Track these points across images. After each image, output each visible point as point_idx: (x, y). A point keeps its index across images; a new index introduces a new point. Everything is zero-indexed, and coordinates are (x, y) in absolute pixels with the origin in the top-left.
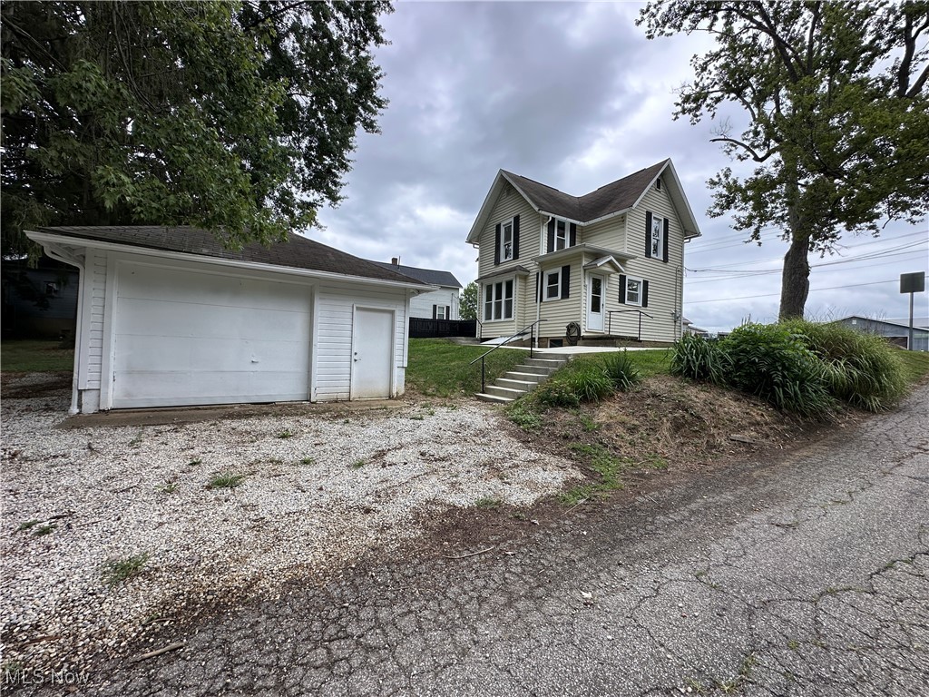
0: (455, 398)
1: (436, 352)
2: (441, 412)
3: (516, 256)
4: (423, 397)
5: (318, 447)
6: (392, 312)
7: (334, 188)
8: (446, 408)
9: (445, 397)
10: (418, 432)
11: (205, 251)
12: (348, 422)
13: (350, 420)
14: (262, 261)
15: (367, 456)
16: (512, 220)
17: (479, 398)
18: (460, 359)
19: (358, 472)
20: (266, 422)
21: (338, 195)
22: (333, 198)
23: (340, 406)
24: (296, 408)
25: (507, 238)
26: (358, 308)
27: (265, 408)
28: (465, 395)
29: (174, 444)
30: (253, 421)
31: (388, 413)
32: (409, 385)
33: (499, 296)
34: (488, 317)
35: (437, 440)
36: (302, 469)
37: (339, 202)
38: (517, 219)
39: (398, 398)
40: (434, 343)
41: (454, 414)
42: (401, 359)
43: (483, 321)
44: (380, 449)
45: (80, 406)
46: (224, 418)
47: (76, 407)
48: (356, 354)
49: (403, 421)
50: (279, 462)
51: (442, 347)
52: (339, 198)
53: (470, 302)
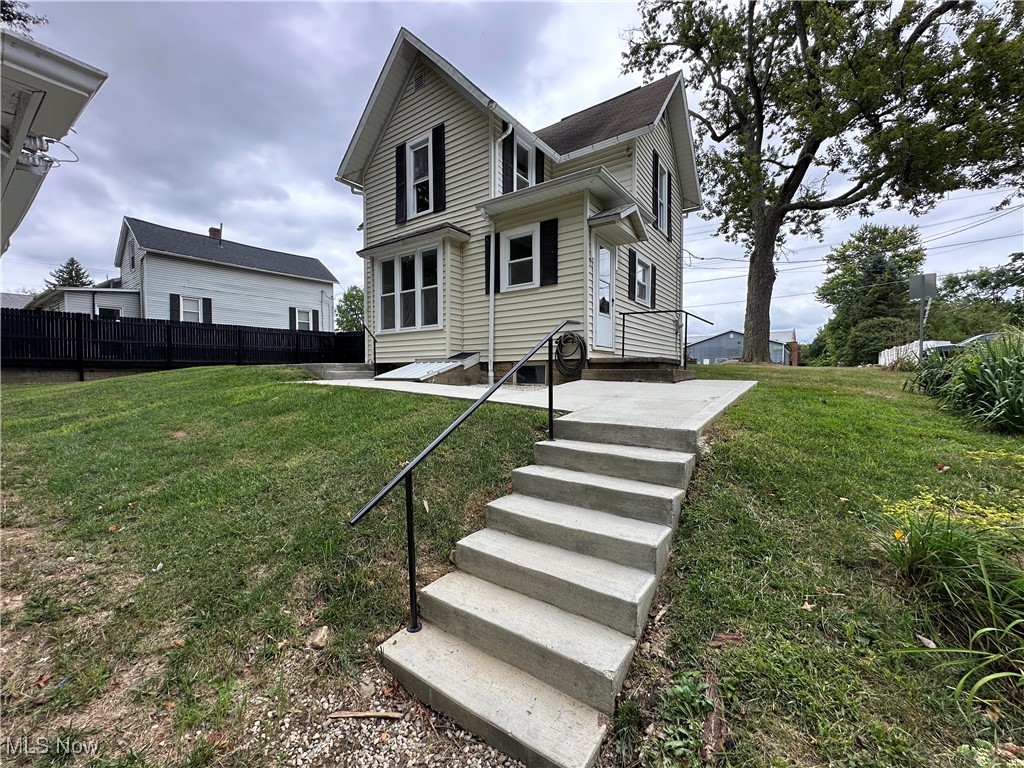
3: (440, 206)
16: (429, 135)
25: (421, 172)
33: (408, 282)
34: (388, 322)
38: (439, 133)
43: (378, 329)
53: (352, 310)
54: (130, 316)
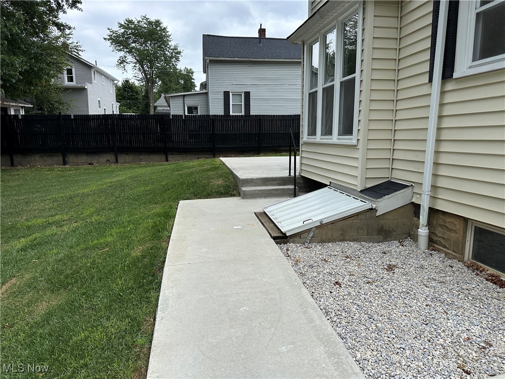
54: (204, 114)
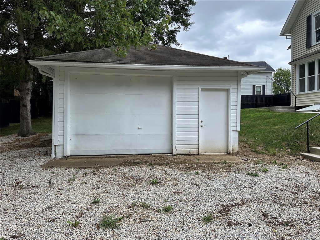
0: (283, 156)
1: (260, 118)
2: (274, 169)
4: (254, 155)
5: (176, 196)
6: (227, 91)
7: (186, 18)
8: (277, 166)
9: (274, 155)
10: (256, 190)
11: (110, 61)
12: (197, 173)
13: (199, 171)
14: (141, 63)
15: (214, 209)
17: (305, 157)
18: (282, 123)
19: (207, 227)
20: (144, 169)
21: (188, 22)
22: (186, 24)
23: (192, 158)
24: (164, 159)
26: (202, 90)
27: (146, 158)
28: (291, 154)
29: (90, 185)
30: (137, 168)
31: (228, 168)
32: (242, 144)
33: (312, 72)
34: (302, 89)
35: (276, 200)
36: (163, 216)
37: (189, 26)
39: (234, 154)
40: (257, 111)
41: (286, 173)
42: (235, 125)
43: (297, 93)
44: (224, 204)
45: (55, 154)
46: (122, 164)
47: (54, 154)
48: (202, 122)
49: (241, 176)
50: (148, 207)
51: (264, 115)
52: (189, 24)
53: (278, 81)
